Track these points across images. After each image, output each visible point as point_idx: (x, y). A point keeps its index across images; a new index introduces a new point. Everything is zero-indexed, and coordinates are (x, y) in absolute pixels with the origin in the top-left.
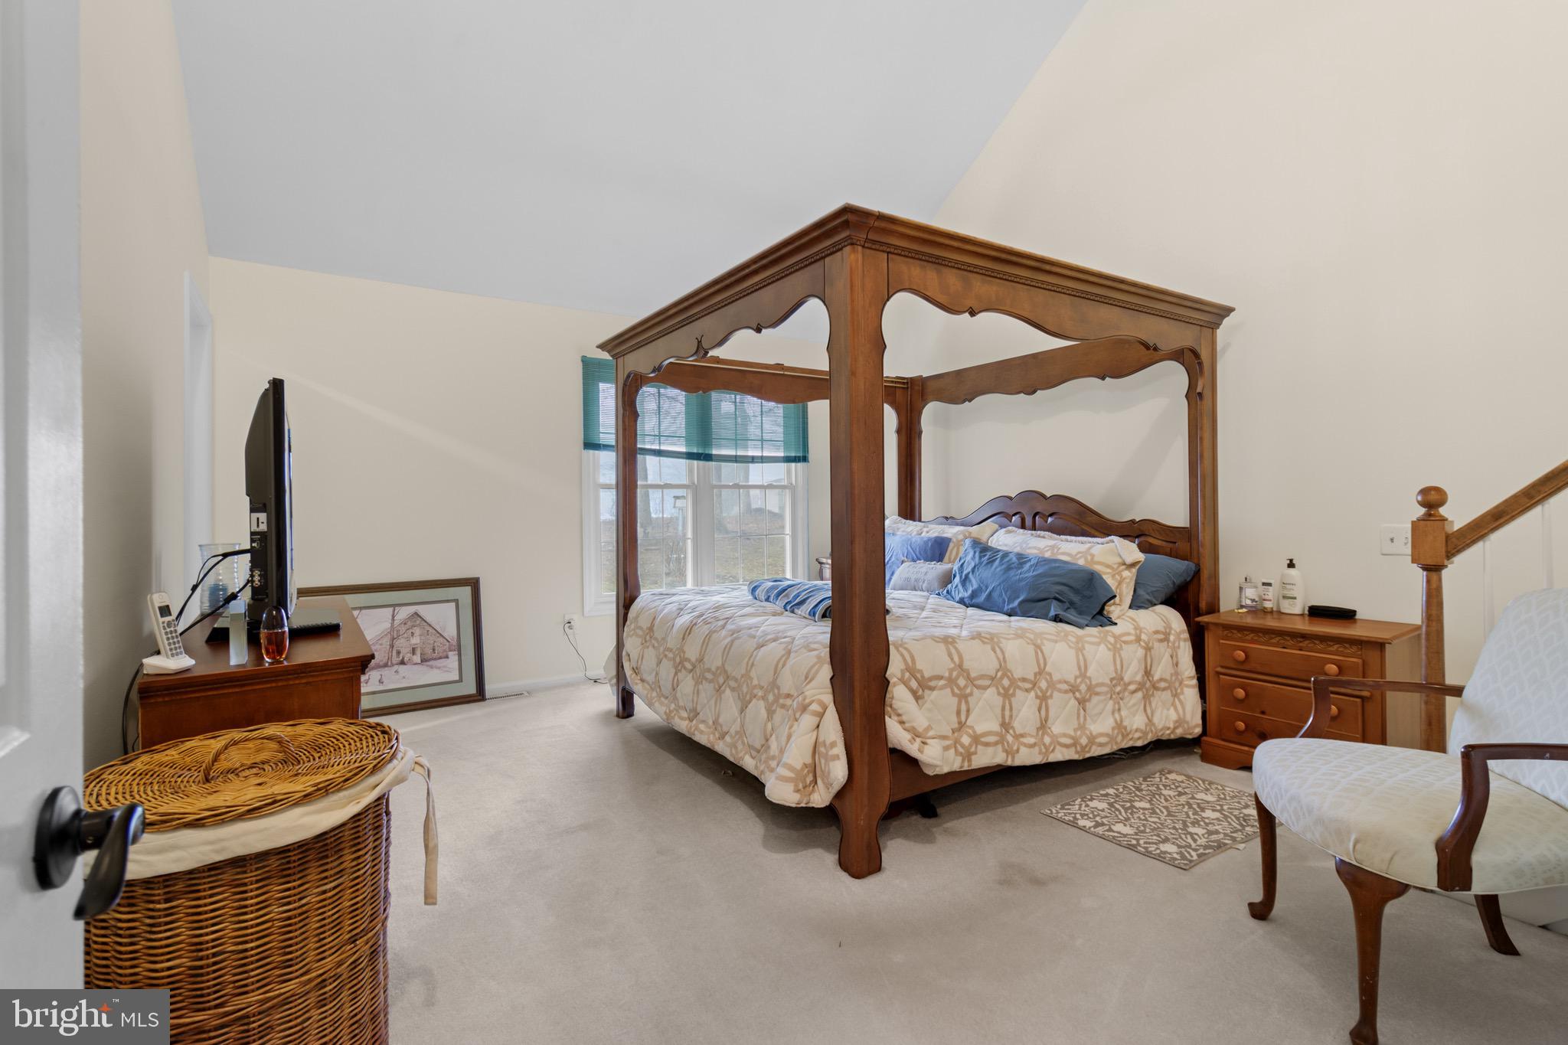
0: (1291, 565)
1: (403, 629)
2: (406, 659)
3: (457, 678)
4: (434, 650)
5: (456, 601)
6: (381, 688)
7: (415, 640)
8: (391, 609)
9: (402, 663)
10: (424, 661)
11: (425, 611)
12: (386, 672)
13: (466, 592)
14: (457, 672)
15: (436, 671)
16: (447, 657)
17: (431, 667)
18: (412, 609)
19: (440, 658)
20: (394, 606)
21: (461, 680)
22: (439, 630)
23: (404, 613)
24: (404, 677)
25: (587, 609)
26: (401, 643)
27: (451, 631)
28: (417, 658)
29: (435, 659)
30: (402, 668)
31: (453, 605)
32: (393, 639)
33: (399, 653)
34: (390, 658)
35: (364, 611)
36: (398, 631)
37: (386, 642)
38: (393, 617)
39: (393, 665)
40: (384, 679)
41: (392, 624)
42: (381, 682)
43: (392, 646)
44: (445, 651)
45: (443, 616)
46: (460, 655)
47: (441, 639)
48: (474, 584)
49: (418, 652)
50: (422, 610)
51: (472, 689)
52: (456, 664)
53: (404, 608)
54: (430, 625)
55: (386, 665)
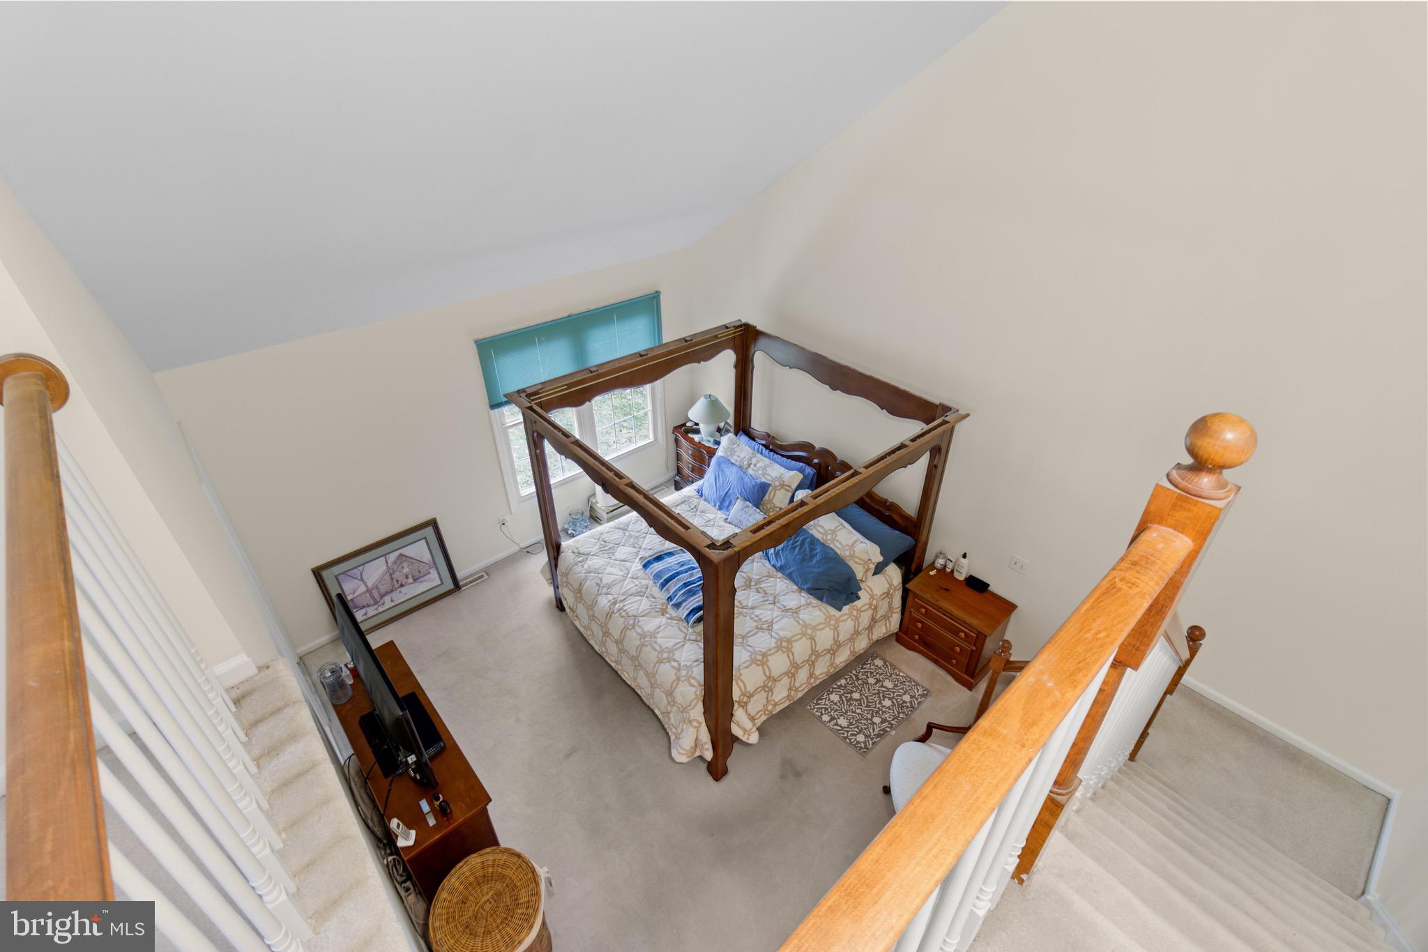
0: (964, 556)
1: (395, 567)
2: (403, 583)
3: (439, 583)
4: (420, 572)
5: (425, 538)
6: (393, 604)
7: (406, 570)
8: (383, 558)
9: (402, 586)
10: (415, 580)
11: (406, 551)
12: (393, 594)
13: (429, 531)
14: (438, 579)
15: (424, 583)
16: (429, 573)
17: (421, 582)
18: (397, 553)
19: (425, 575)
20: (385, 555)
21: (442, 583)
22: (420, 559)
23: (392, 557)
24: (406, 594)
25: (513, 510)
26: (397, 575)
27: (427, 557)
28: (410, 580)
29: (422, 577)
30: (403, 589)
31: (424, 541)
32: (391, 574)
33: (397, 581)
34: (393, 586)
35: (366, 565)
36: (393, 569)
37: (387, 577)
38: (386, 562)
39: (396, 589)
40: (393, 599)
41: (387, 566)
42: (392, 601)
43: (392, 579)
44: (426, 570)
45: (419, 550)
46: (437, 569)
47: (423, 564)
48: (433, 523)
49: (410, 577)
50: (403, 551)
51: (450, 586)
52: (437, 575)
53: (391, 554)
54: (412, 559)
55: (392, 591)
